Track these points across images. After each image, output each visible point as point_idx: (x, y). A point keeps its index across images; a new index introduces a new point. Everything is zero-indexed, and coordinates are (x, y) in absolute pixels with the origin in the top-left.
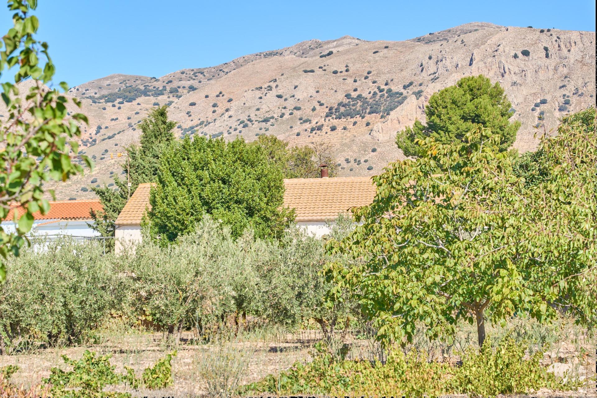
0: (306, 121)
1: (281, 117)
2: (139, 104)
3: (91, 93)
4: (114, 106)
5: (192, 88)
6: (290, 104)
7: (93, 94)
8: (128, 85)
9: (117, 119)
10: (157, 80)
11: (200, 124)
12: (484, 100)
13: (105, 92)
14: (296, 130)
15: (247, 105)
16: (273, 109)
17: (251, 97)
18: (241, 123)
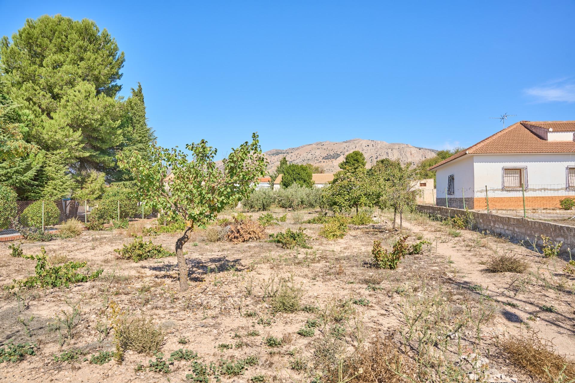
0: (318, 160)
1: (312, 159)
2: (279, 156)
3: (269, 153)
4: (274, 156)
5: (292, 152)
6: (314, 156)
8: (277, 152)
9: (275, 159)
10: (284, 151)
11: (293, 161)
12: (359, 156)
13: (272, 153)
14: (315, 162)
15: (304, 156)
16: (310, 157)
17: (305, 154)
18: (303, 160)
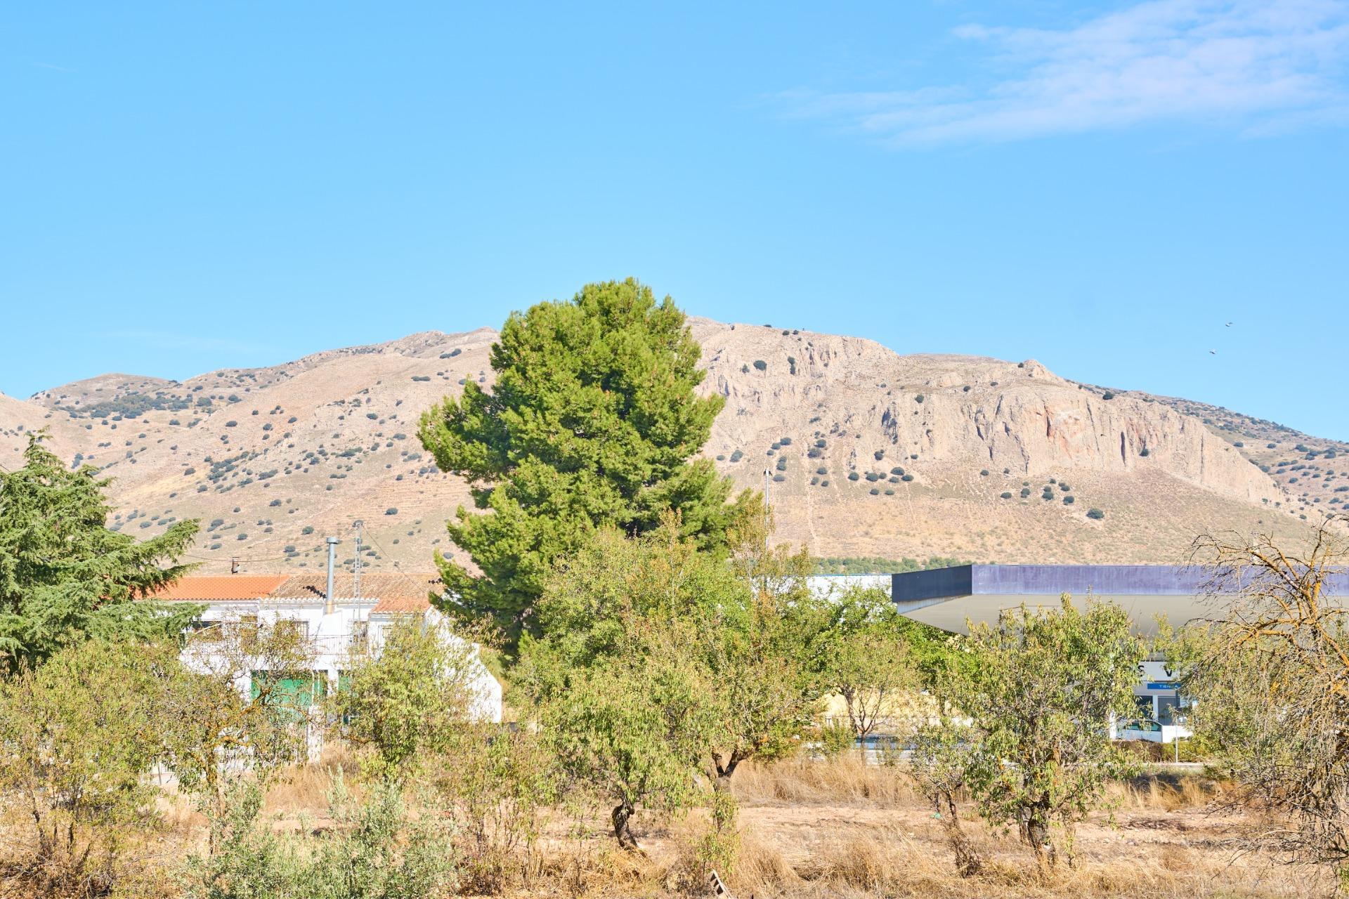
0: (412, 458)
1: (374, 449)
2: (146, 422)
3: (70, 401)
4: (105, 423)
5: (233, 399)
6: (390, 429)
7: (73, 404)
8: (130, 391)
9: (109, 444)
10: (178, 385)
11: (242, 457)
13: (93, 401)
14: (396, 472)
15: (319, 428)
16: (361, 436)
17: (327, 416)
18: (308, 456)
